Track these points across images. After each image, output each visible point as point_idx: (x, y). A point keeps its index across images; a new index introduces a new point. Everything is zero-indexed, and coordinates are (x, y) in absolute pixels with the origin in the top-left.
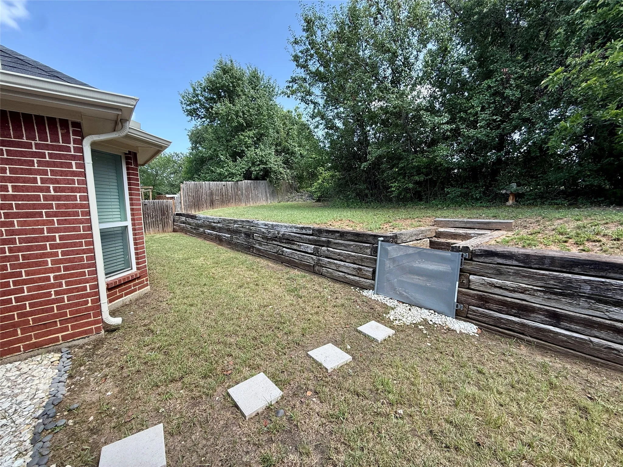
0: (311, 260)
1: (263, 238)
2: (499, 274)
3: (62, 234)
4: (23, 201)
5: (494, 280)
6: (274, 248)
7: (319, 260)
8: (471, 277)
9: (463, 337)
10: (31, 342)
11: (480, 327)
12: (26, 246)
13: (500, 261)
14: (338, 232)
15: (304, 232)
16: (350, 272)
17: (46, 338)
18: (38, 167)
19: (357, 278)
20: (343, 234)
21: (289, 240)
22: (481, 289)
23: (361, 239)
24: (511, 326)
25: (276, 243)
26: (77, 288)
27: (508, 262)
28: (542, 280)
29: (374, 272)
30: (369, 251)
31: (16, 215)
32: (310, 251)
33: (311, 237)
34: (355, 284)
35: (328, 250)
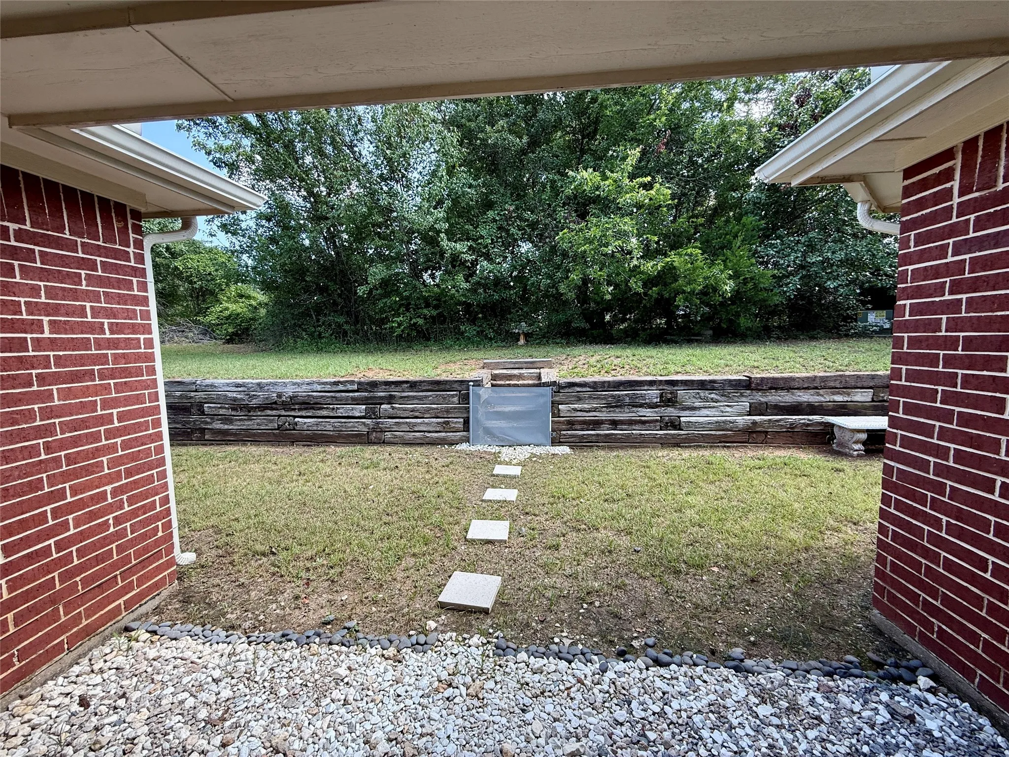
0: (361, 427)
1: (233, 409)
2: (579, 399)
3: (122, 409)
4: (65, 350)
5: (576, 406)
6: (271, 421)
7: (378, 423)
8: (560, 406)
9: (566, 457)
10: (81, 626)
11: (571, 447)
12: (71, 437)
13: (579, 389)
14: (406, 382)
15: (341, 387)
16: (431, 430)
17: (102, 612)
18: (87, 286)
19: (443, 434)
20: (413, 385)
21: (309, 404)
22: (568, 415)
23: (442, 387)
24: (590, 439)
25: (274, 412)
26: (143, 506)
27: (584, 389)
28: (605, 398)
29: (466, 422)
30: (456, 399)
31: (56, 378)
32: (358, 414)
33: (356, 394)
34: (442, 442)
35: (393, 408)
